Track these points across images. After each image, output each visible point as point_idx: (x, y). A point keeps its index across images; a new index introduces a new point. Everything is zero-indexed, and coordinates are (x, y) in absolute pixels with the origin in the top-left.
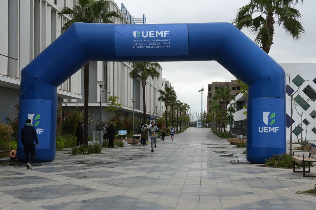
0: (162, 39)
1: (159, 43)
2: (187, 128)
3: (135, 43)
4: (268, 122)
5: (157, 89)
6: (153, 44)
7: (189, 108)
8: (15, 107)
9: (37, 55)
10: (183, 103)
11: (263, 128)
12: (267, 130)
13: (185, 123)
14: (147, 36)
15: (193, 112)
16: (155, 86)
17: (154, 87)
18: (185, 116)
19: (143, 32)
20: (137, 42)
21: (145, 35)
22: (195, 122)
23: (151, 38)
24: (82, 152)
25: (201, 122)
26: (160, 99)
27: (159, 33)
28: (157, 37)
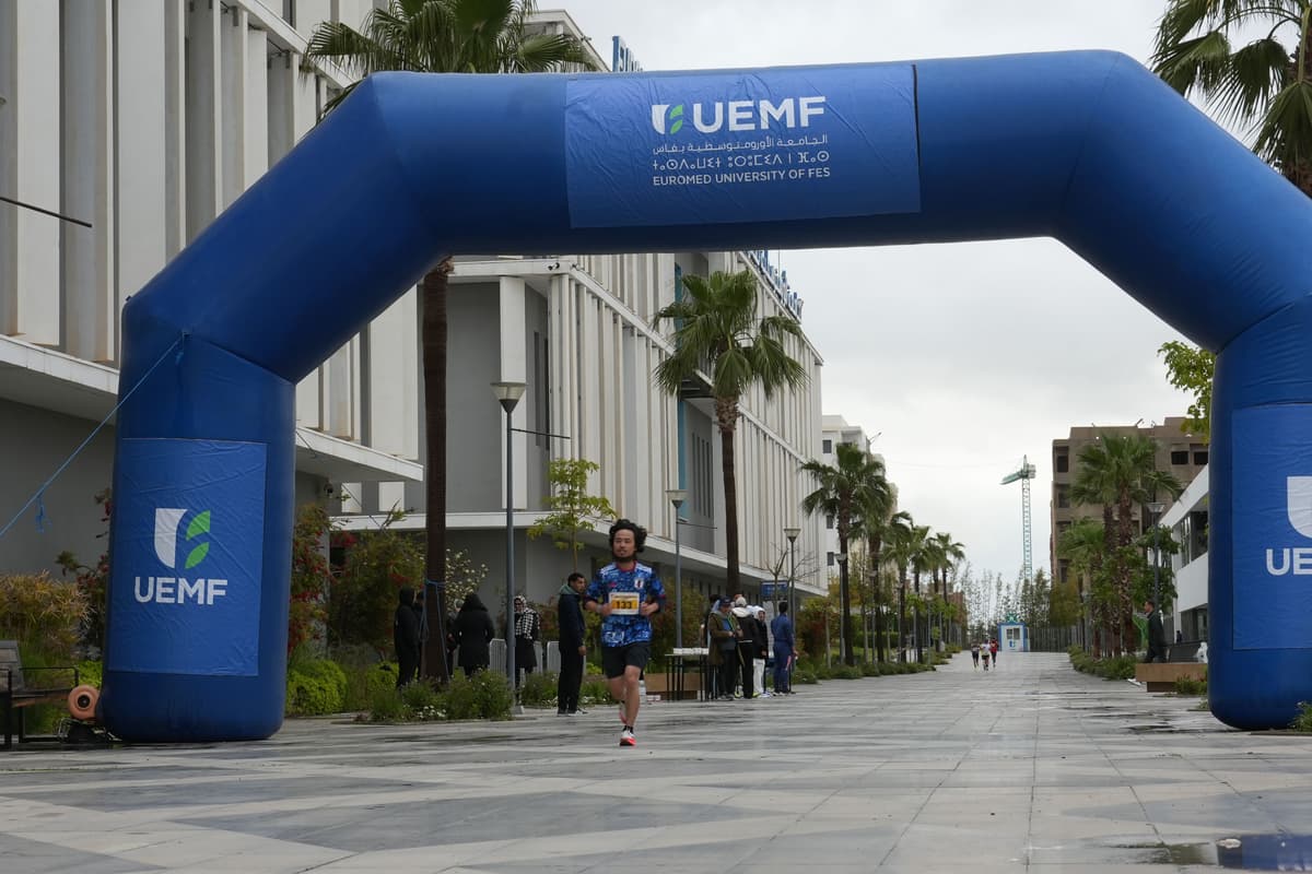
0: (788, 137)
1: (777, 156)
2: (955, 652)
3: (663, 159)
5: (798, 456)
6: (748, 161)
7: (959, 555)
8: (99, 500)
9: (203, 226)
10: (928, 528)
11: (1286, 551)
13: (944, 629)
14: (718, 125)
15: (981, 578)
16: (790, 445)
17: (784, 449)
18: (941, 593)
19: (697, 108)
20: (673, 156)
21: (708, 120)
22: (993, 623)
23: (736, 136)
24: (417, 710)
25: (1021, 627)
26: (816, 501)
27: (777, 108)
28: (767, 127)
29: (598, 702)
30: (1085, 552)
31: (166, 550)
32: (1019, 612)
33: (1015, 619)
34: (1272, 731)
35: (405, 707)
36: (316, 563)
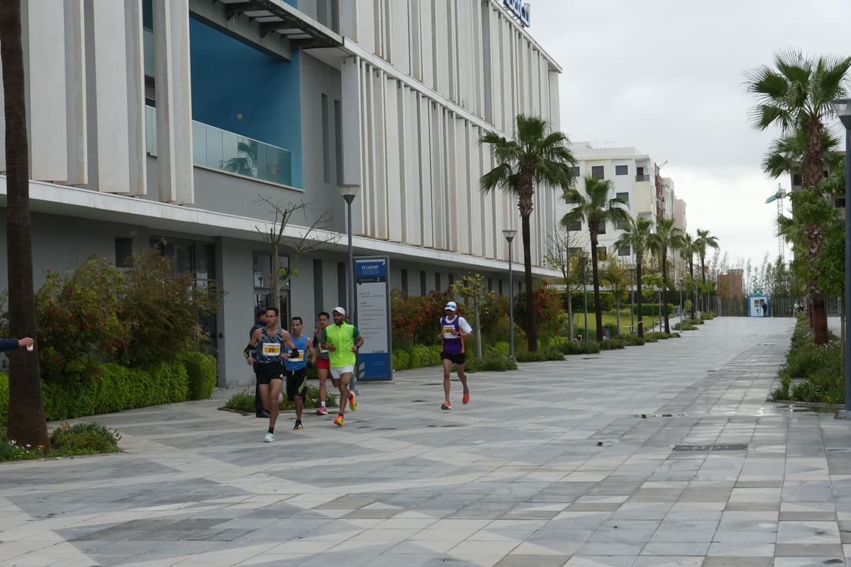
32: (764, 287)
33: (761, 292)
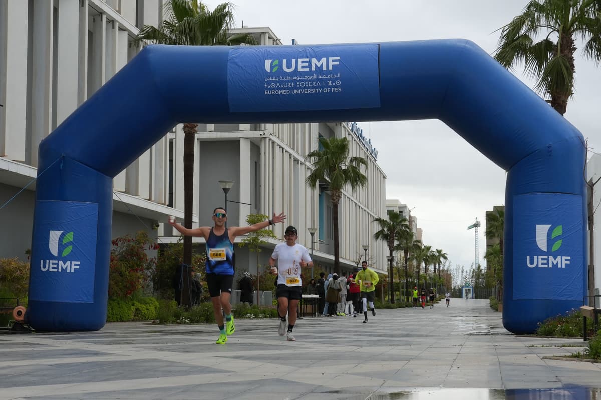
0: (323, 74)
1: (318, 82)
2: (443, 299)
3: (269, 83)
4: (546, 245)
5: (373, 216)
6: (306, 85)
7: (445, 258)
10: (431, 247)
11: (536, 257)
12: (546, 262)
13: (438, 289)
14: (293, 69)
15: (455, 268)
17: (368, 213)
18: (437, 274)
19: (285, 61)
20: (274, 82)
21: (289, 67)
22: (460, 287)
23: (301, 74)
24: (177, 319)
25: (471, 289)
26: (379, 235)
27: (319, 62)
28: (314, 70)
29: (266, 317)
30: (493, 258)
31: (54, 249)
32: (470, 282)
33: (469, 285)
34: (526, 335)
35: (172, 319)
36: (142, 256)
